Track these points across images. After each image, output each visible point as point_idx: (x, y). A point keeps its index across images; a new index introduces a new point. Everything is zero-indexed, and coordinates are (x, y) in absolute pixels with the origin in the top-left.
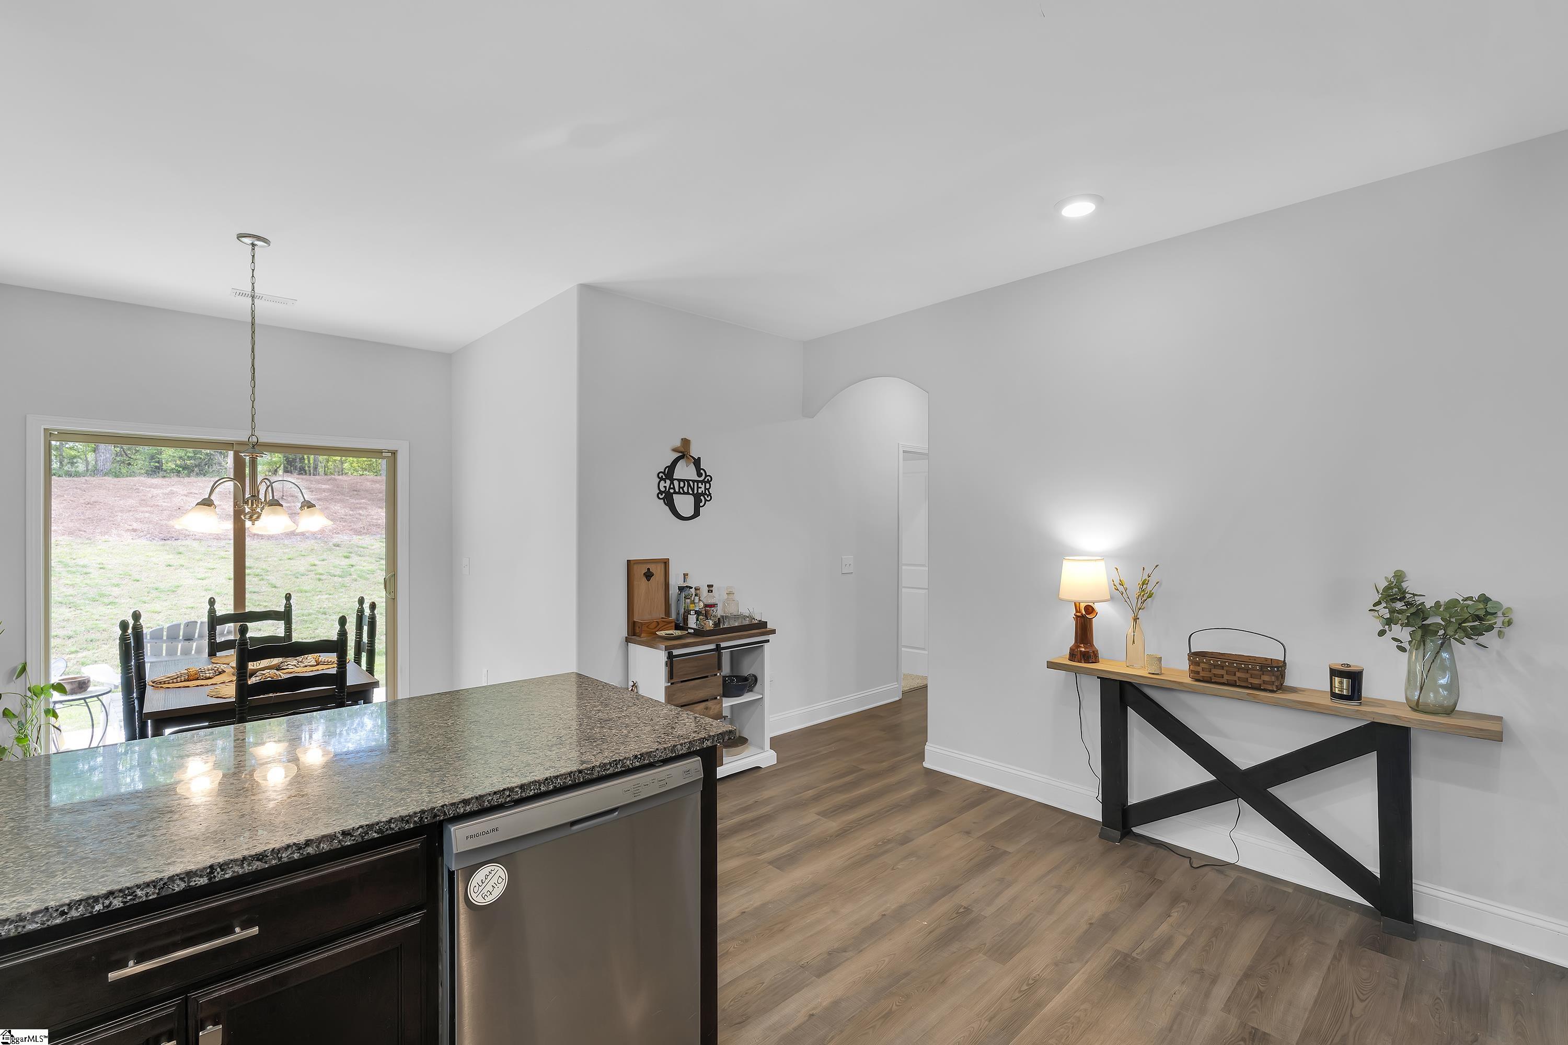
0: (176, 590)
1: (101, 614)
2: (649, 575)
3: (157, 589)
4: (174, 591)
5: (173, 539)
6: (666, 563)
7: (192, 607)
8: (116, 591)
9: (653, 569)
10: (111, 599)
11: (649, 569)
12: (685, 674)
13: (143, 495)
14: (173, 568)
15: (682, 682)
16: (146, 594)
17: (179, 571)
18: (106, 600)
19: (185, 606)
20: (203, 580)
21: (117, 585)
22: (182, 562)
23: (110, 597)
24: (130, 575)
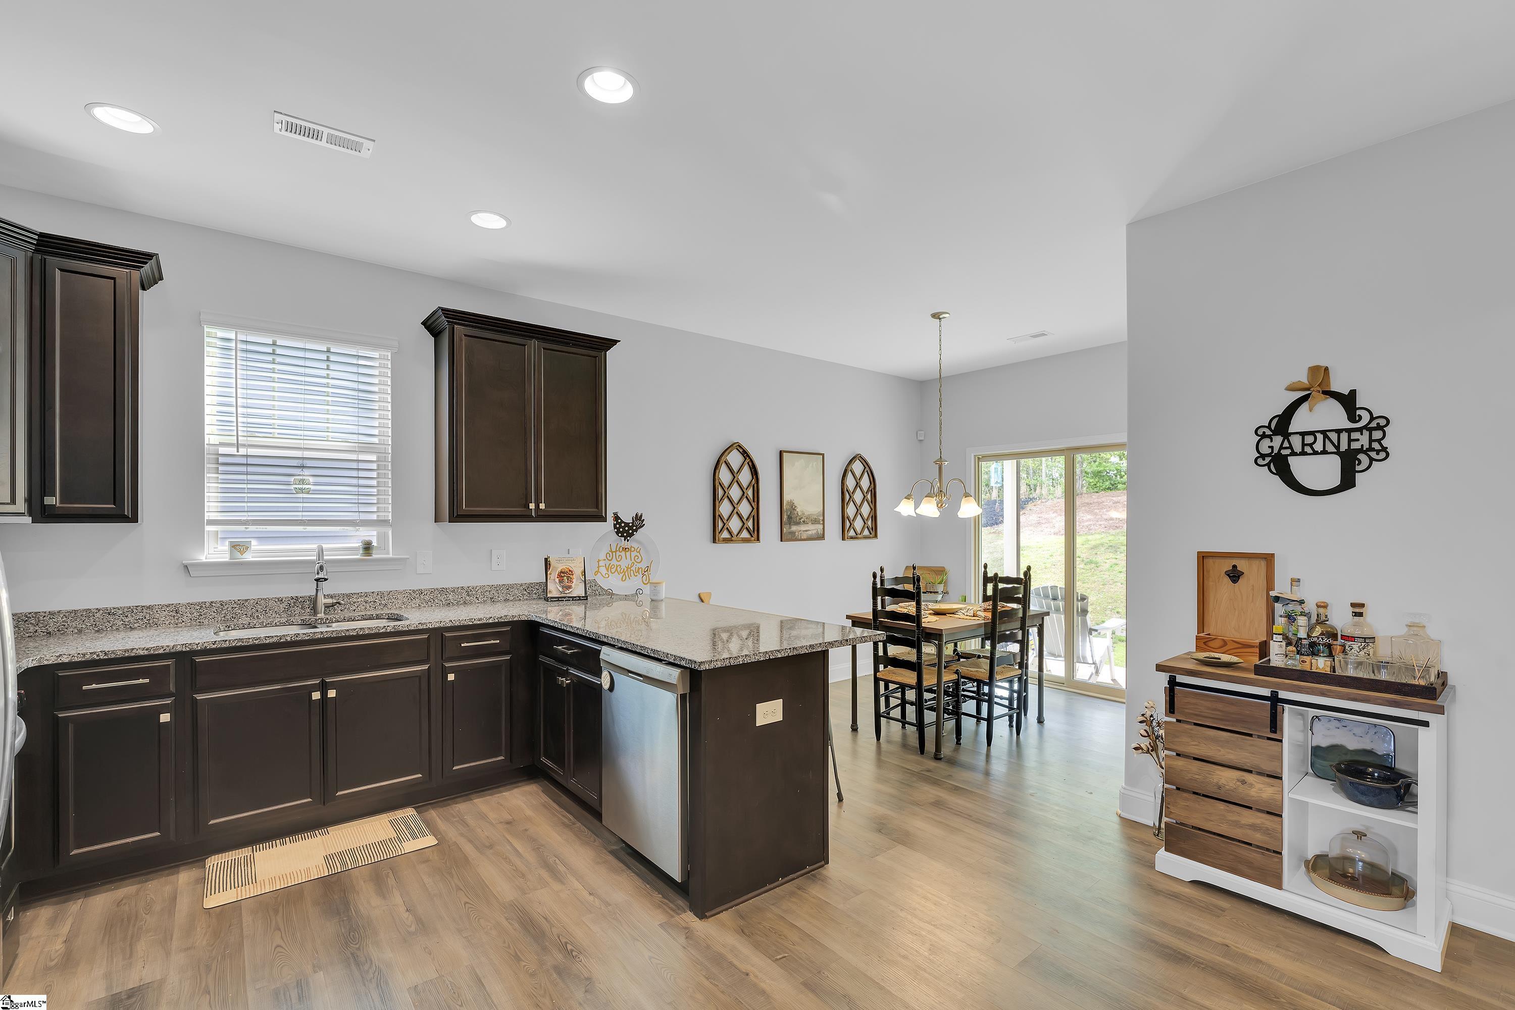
2: (1235, 575)
6: (1269, 559)
9: (1242, 565)
11: (1235, 567)
12: (1196, 715)
15: (1196, 724)
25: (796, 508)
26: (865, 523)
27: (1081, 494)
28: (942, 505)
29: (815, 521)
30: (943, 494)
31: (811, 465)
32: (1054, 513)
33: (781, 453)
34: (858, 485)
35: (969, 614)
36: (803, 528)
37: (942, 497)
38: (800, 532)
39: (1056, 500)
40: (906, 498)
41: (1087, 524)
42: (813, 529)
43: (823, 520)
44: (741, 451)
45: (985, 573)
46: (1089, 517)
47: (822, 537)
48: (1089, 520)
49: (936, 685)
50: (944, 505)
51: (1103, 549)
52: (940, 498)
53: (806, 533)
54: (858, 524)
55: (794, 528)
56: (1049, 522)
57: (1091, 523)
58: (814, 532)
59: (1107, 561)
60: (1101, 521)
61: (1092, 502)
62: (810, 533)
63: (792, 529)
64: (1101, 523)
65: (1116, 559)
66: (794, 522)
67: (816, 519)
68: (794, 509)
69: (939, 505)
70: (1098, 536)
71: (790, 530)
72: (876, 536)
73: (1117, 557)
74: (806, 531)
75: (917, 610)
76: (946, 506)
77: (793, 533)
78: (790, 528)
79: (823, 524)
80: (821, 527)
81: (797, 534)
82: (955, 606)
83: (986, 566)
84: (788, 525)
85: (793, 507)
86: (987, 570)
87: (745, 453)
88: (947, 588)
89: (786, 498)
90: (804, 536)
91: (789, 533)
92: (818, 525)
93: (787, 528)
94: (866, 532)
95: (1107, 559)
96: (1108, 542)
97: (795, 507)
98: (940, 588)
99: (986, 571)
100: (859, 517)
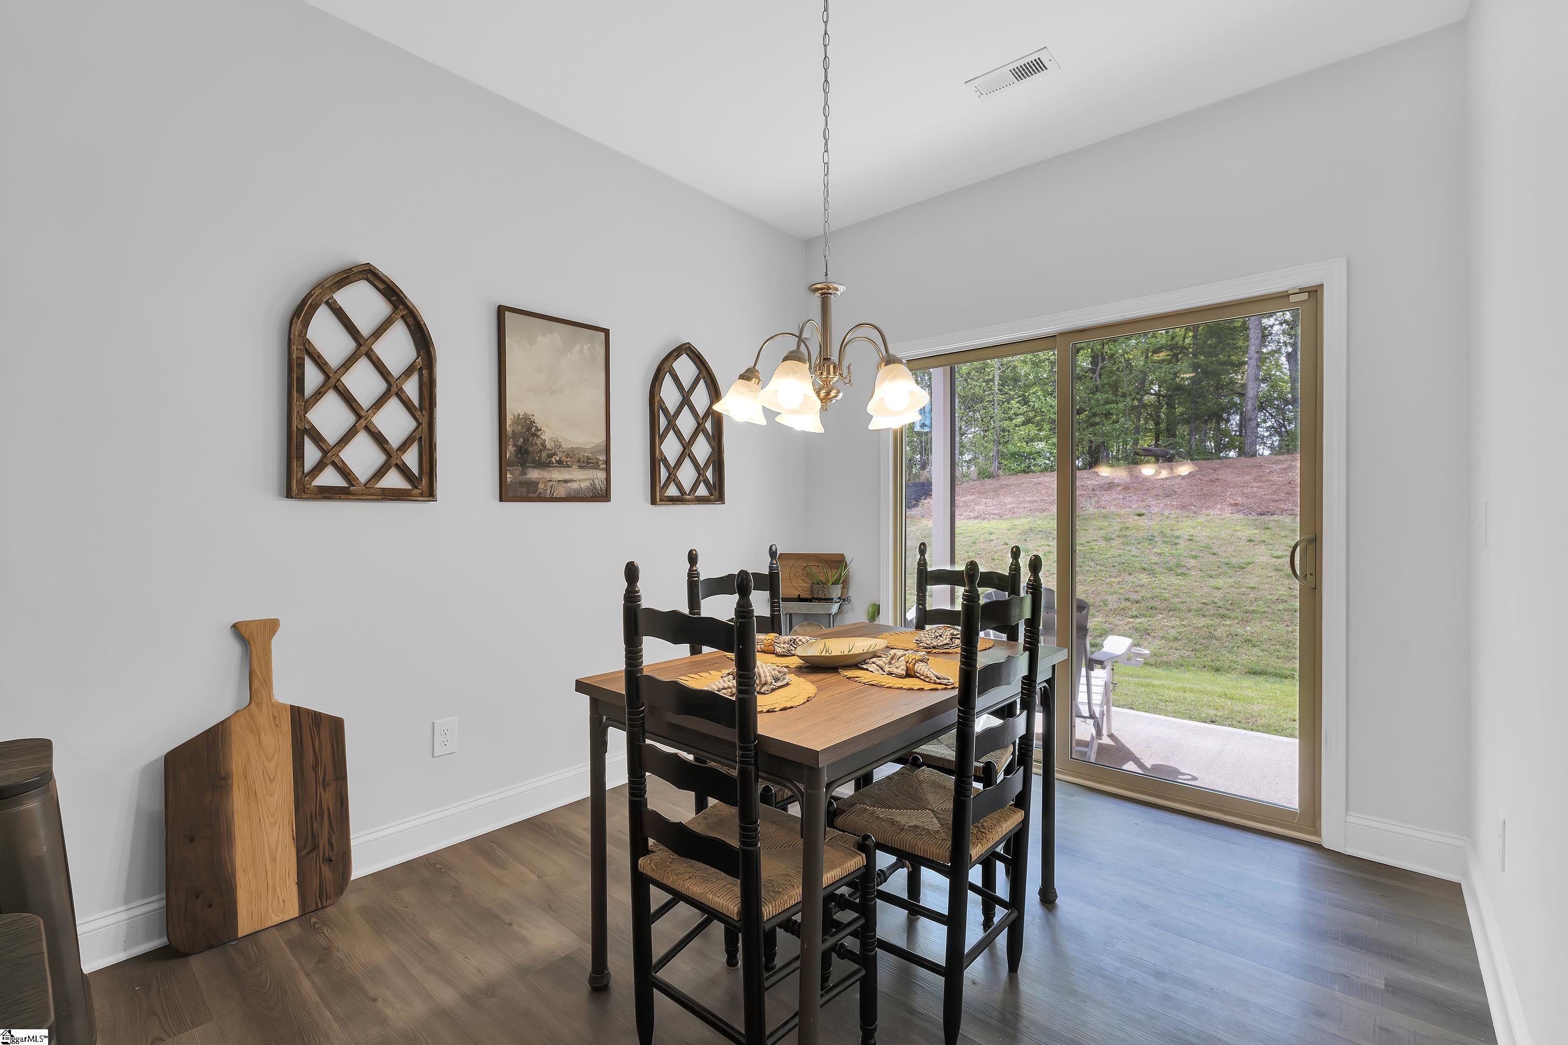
0: (1246, 566)
1: (1170, 583)
3: (1227, 564)
4: (1242, 568)
5: (1269, 514)
7: (1253, 588)
8: (1192, 562)
10: (1184, 570)
13: (1261, 471)
14: (1253, 543)
16: (1216, 568)
17: (1258, 546)
18: (1179, 571)
19: (1246, 585)
20: (1278, 558)
21: (1195, 557)
22: (1264, 538)
23: (1184, 568)
24: (1210, 549)
25: (539, 433)
26: (699, 474)
27: (998, 476)
28: (828, 394)
29: (587, 463)
30: (832, 367)
31: (577, 347)
32: (971, 495)
33: (501, 311)
34: (686, 401)
35: (895, 671)
36: (557, 475)
37: (829, 373)
38: (551, 483)
39: (971, 483)
40: (742, 377)
41: (1009, 506)
42: (581, 478)
43: (608, 462)
44: (381, 286)
45: (922, 564)
46: (1010, 499)
47: (603, 495)
48: (1012, 503)
49: (800, 907)
50: (833, 394)
51: (1032, 535)
52: (824, 376)
53: (565, 485)
54: (687, 475)
55: (534, 474)
56: (967, 506)
57: (1014, 506)
58: (584, 485)
59: (1039, 548)
60: (1024, 503)
61: (1011, 483)
62: (575, 486)
63: (529, 476)
64: (1025, 506)
65: (1049, 546)
66: (534, 461)
67: (588, 458)
68: (534, 435)
69: (823, 393)
70: (1024, 521)
71: (522, 478)
72: (720, 498)
73: (1050, 544)
74: (566, 481)
75: (739, 683)
76: (841, 395)
77: (533, 485)
78: (524, 473)
79: (608, 470)
80: (601, 475)
81: (541, 486)
82: (860, 645)
83: (923, 549)
84: (520, 468)
85: (529, 429)
86: (926, 556)
87: (391, 292)
88: (847, 591)
89: (514, 408)
90: (561, 491)
91: (520, 482)
92: (594, 471)
93: (517, 472)
94: (702, 491)
95: (1039, 546)
96: (1037, 526)
97: (538, 430)
98: (836, 592)
99: (925, 560)
100: (687, 462)
